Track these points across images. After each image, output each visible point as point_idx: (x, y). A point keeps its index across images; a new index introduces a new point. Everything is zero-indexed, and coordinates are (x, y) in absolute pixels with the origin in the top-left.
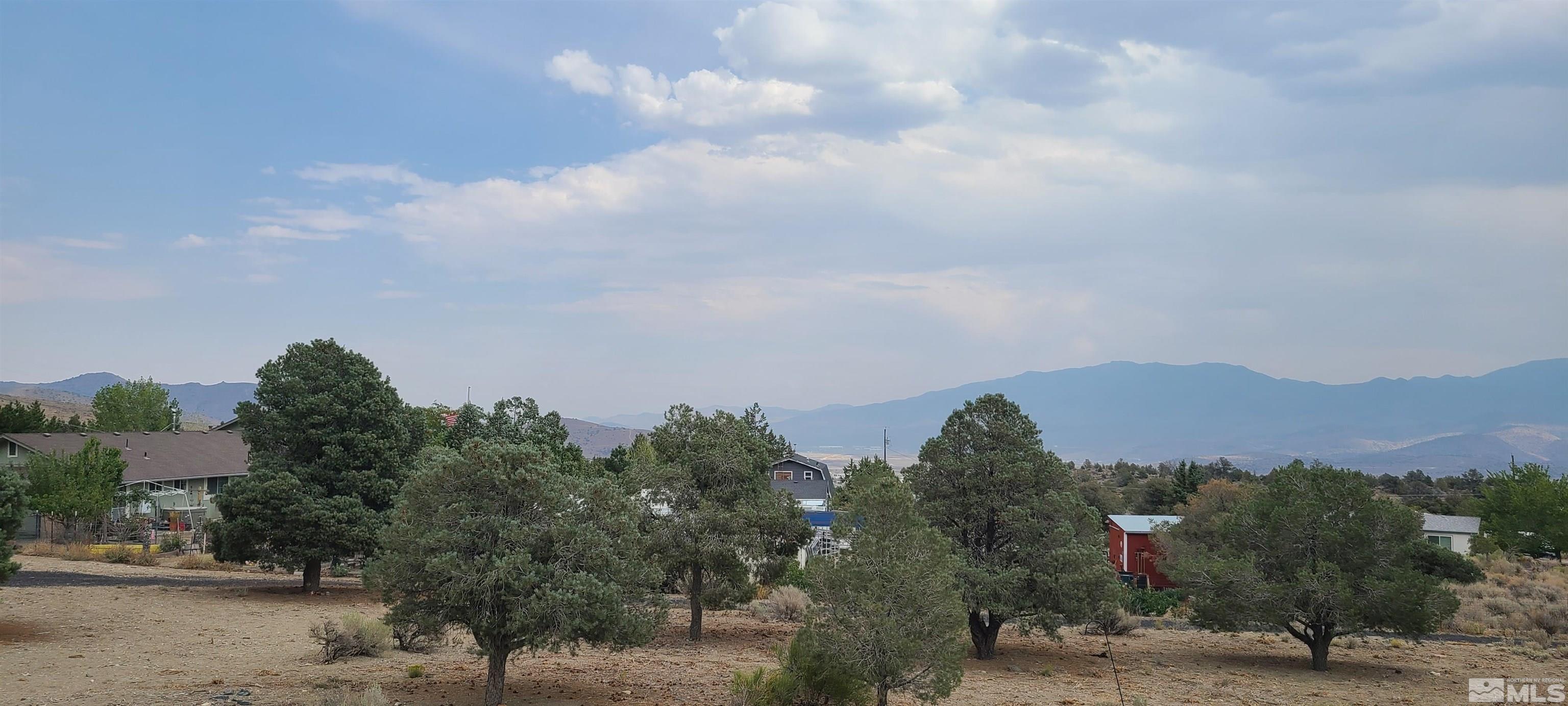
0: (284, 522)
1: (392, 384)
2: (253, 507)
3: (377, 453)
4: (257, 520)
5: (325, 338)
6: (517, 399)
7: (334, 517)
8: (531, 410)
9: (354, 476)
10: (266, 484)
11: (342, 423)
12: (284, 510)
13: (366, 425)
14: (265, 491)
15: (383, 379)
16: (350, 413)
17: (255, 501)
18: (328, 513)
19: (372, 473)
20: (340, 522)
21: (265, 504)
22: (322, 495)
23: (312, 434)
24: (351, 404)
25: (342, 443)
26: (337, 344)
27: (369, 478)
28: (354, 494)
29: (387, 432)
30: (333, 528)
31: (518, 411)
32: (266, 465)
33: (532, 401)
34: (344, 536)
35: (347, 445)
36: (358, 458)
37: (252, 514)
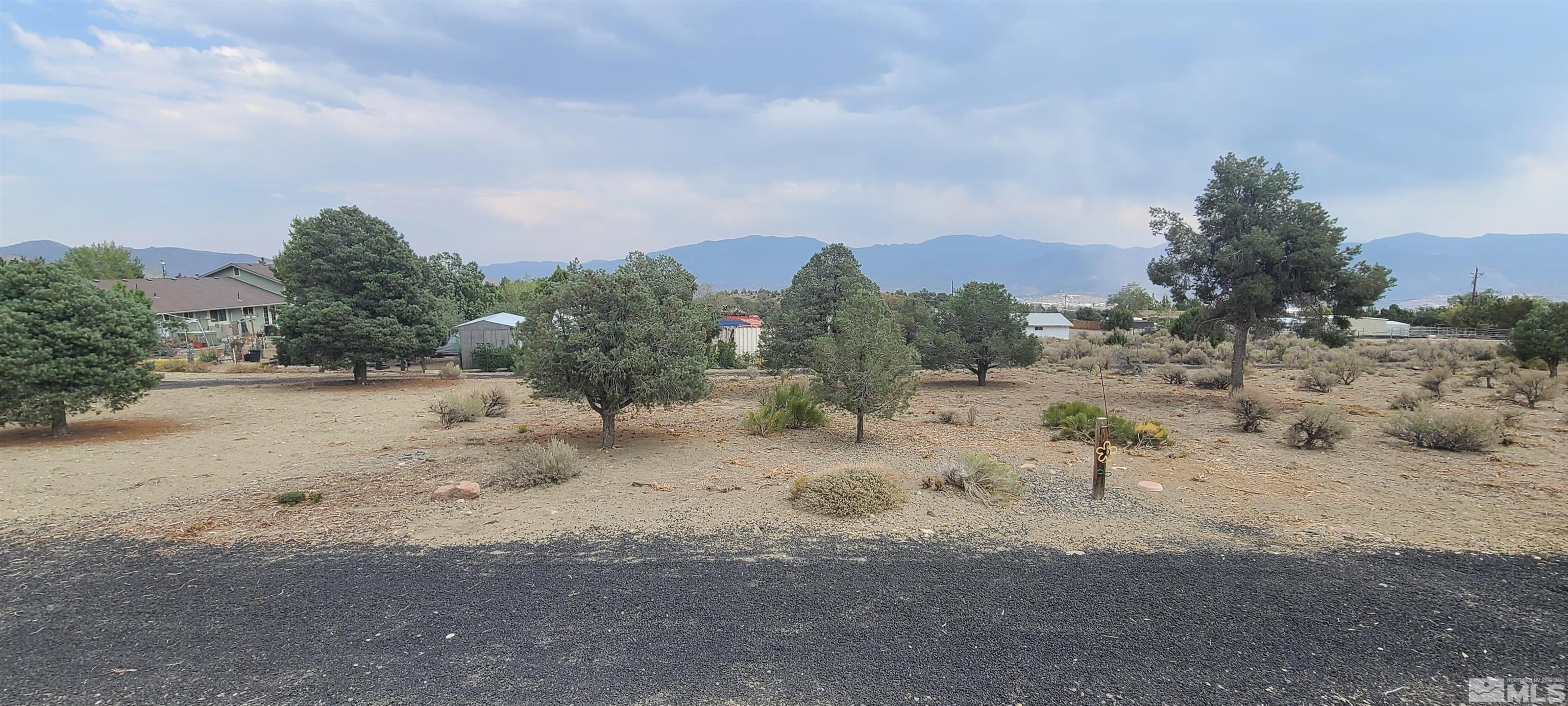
0: (343, 336)
1: (406, 240)
2: (316, 326)
3: (404, 287)
4: (321, 335)
5: (350, 206)
6: (446, 254)
7: (380, 332)
8: (457, 262)
9: (390, 304)
10: (325, 310)
11: (374, 267)
12: (341, 328)
13: (393, 267)
14: (325, 315)
15: (399, 235)
16: (381, 259)
17: (317, 322)
18: (376, 330)
19: (403, 301)
20: (385, 335)
21: (326, 325)
22: (367, 317)
23: (353, 274)
24: (379, 252)
25: (376, 280)
26: (360, 209)
27: (401, 305)
28: (392, 316)
29: (409, 272)
30: (381, 339)
31: (447, 261)
32: (318, 297)
33: (457, 255)
34: (389, 344)
35: (383, 282)
36: (391, 291)
37: (315, 332)
